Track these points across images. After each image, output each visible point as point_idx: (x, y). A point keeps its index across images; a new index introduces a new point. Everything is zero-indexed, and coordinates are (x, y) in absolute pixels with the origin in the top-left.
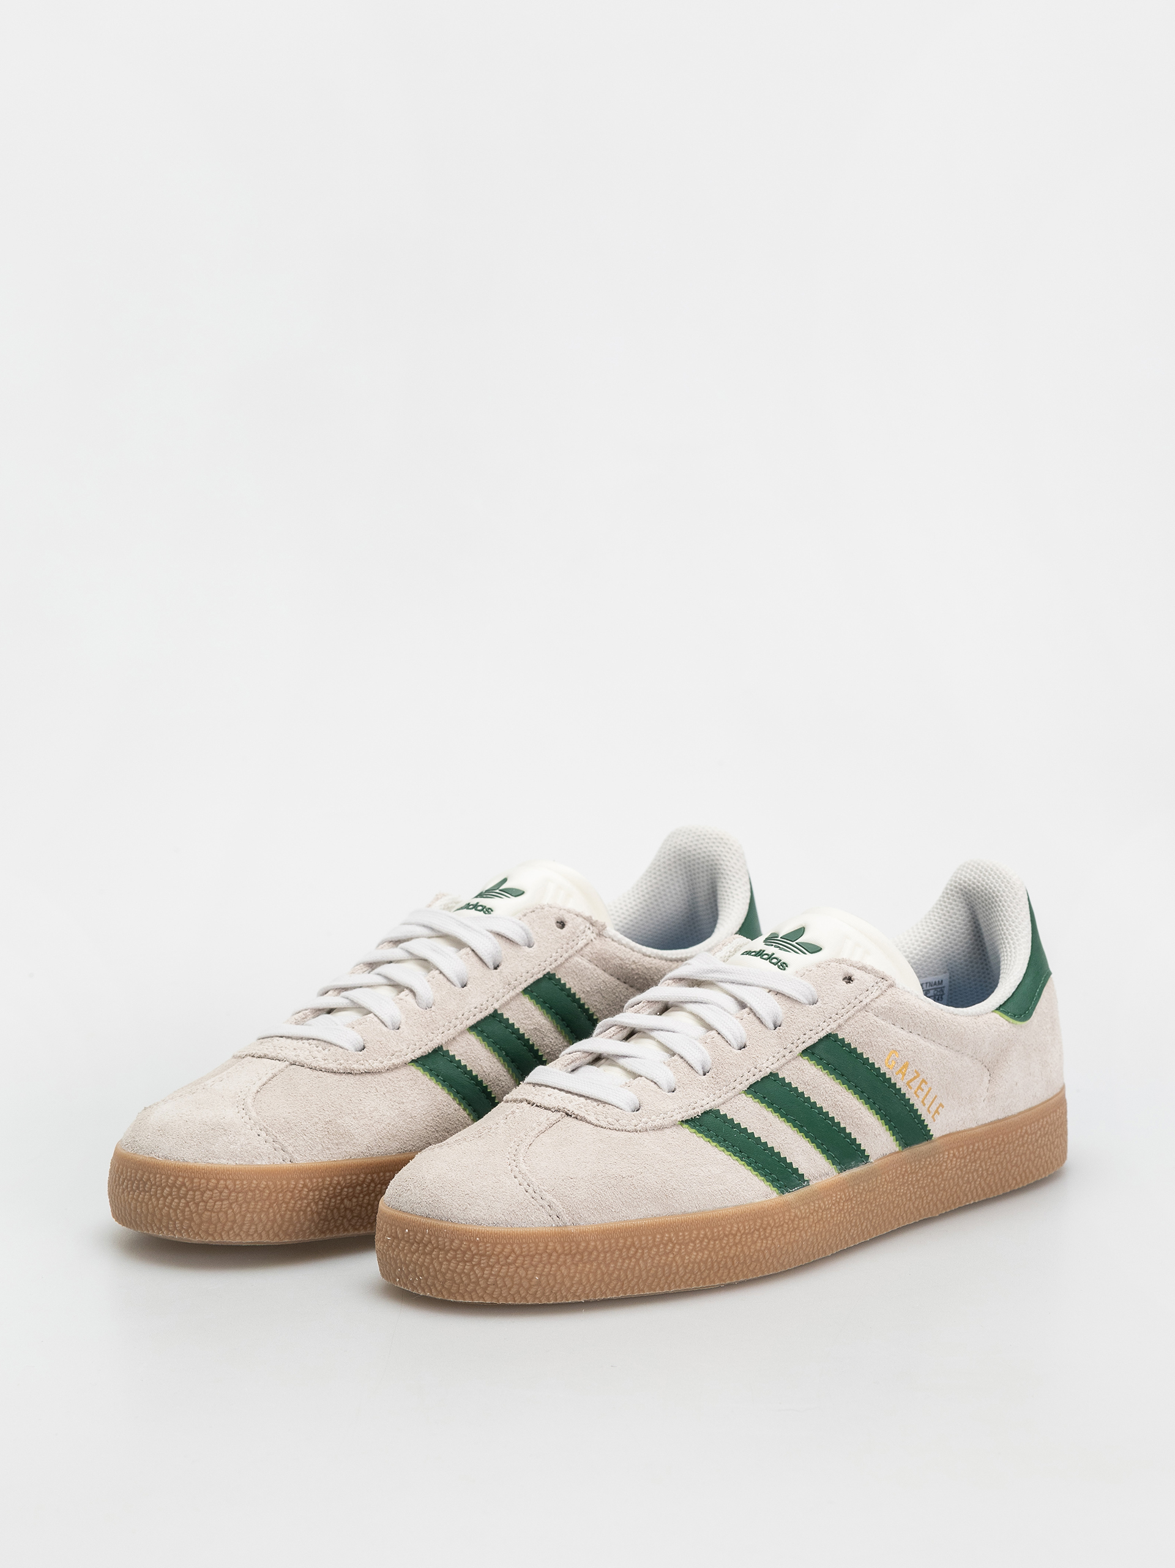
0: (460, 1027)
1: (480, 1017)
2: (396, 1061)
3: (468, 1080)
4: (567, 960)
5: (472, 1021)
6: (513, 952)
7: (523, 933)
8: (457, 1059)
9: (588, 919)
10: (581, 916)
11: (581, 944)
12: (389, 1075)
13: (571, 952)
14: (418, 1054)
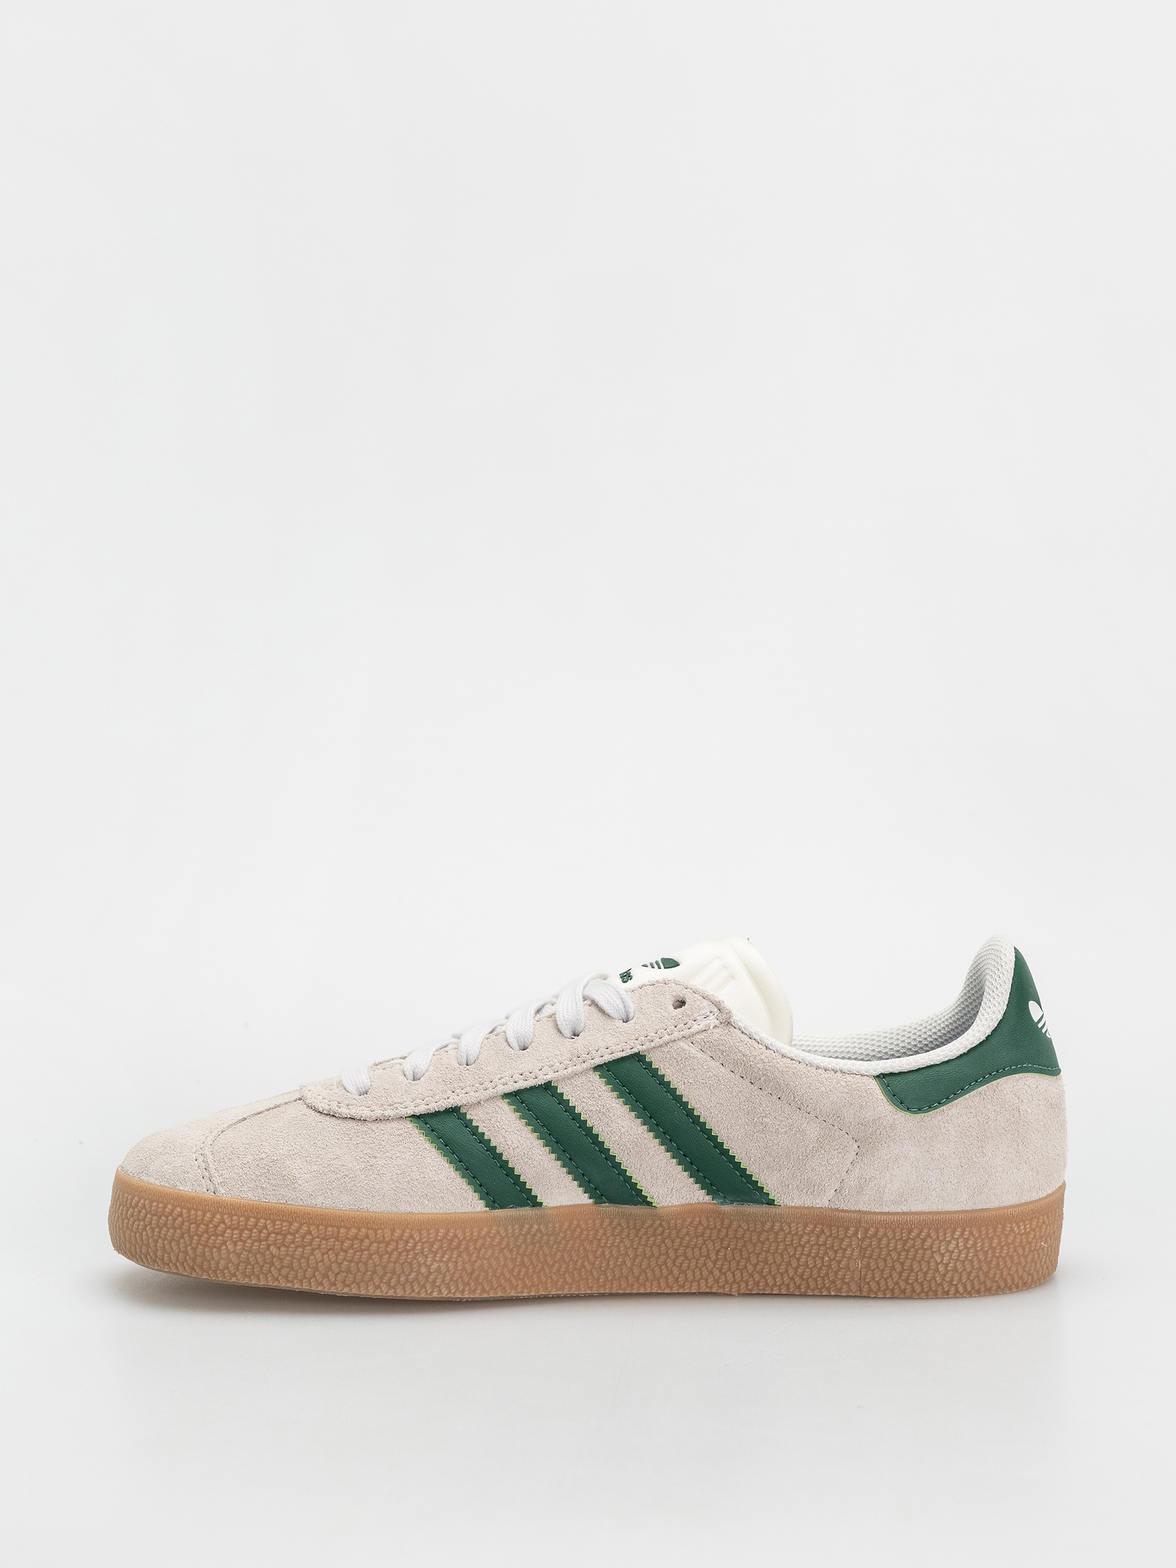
0: (491, 1092)
1: (522, 1084)
2: (389, 1112)
3: (482, 1150)
4: (667, 1044)
5: (512, 1087)
6: (601, 1024)
7: (621, 1006)
8: (474, 1124)
9: (719, 1006)
10: (709, 1000)
11: (696, 1028)
12: (374, 1126)
13: (676, 1035)
14: (422, 1109)
